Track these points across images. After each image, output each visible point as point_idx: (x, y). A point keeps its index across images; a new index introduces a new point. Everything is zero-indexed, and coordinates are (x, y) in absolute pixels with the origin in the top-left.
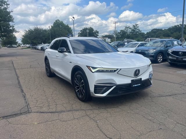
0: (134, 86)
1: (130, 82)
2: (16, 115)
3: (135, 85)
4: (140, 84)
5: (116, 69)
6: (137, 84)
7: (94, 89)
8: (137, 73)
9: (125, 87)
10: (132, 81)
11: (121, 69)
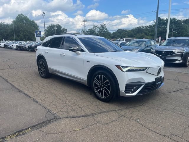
1: (155, 80)
3: (158, 83)
5: (145, 68)
6: (159, 82)
7: (125, 89)
10: (156, 79)
11: (149, 68)
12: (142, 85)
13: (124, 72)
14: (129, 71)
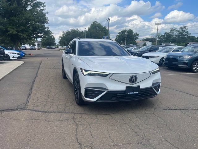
0: (128, 93)
1: (125, 89)
2: (12, 110)
3: (131, 93)
4: (137, 93)
5: (108, 74)
6: (133, 92)
8: (133, 79)
9: (119, 94)
10: (127, 87)
11: (113, 74)
12: (104, 91)
13: (84, 75)
14: (89, 74)
